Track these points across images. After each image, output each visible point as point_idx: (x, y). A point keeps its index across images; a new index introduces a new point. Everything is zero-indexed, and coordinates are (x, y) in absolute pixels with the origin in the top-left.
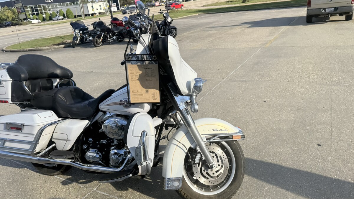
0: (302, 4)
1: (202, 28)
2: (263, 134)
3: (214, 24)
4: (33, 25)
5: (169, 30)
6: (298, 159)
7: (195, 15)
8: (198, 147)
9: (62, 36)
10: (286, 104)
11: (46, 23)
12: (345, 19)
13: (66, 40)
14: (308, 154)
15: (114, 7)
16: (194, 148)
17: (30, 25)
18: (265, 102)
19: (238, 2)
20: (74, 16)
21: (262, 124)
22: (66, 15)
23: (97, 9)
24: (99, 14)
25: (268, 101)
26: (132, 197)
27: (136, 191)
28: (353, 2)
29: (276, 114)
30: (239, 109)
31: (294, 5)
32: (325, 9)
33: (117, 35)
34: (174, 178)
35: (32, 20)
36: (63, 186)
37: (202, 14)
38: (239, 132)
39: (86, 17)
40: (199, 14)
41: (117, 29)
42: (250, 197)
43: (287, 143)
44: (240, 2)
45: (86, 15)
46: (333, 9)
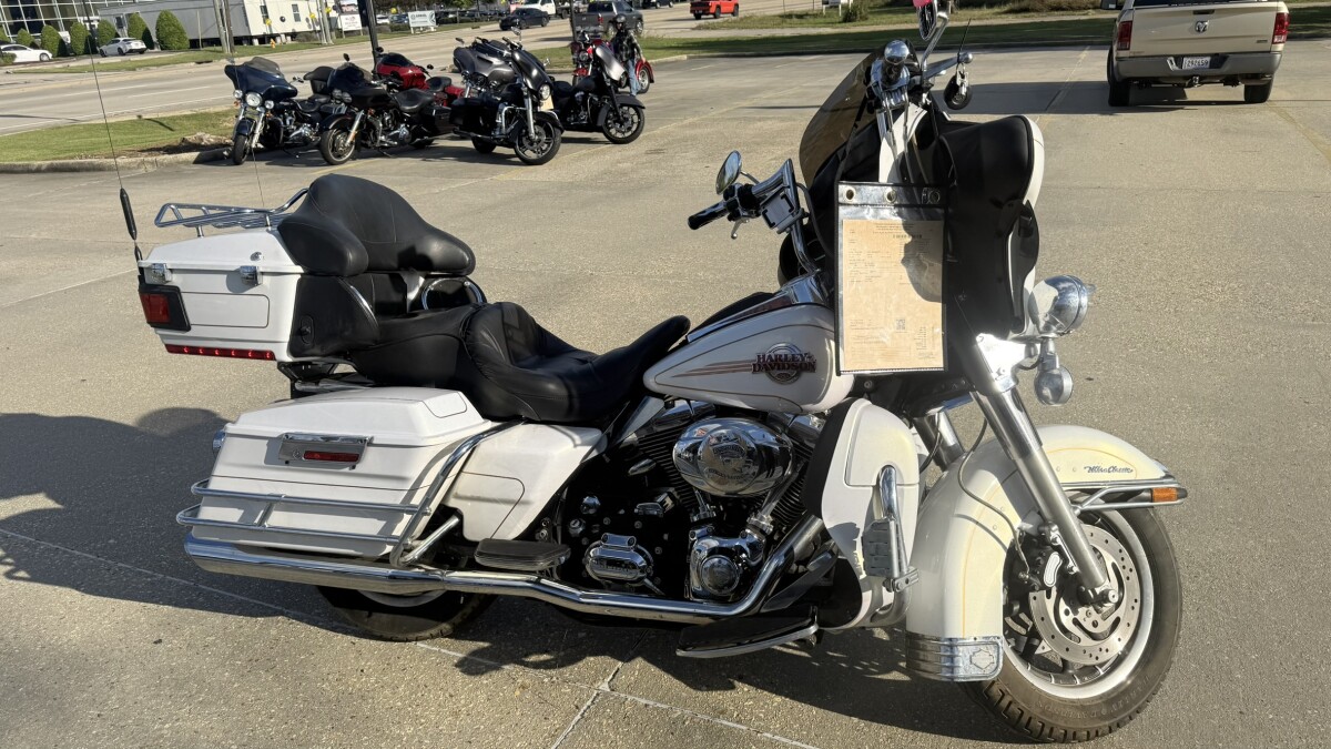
0: (1064, 39)
1: (725, 110)
3: (763, 96)
4: (21, 68)
5: (614, 110)
7: (676, 61)
8: (1055, 527)
9: (164, 118)
10: (1170, 388)
11: (74, 63)
12: (1243, 99)
13: (199, 134)
15: (351, 16)
17: (11, 69)
18: (1090, 379)
19: (828, 20)
20: (187, 43)
22: (158, 37)
23: (282, 20)
24: (289, 38)
25: (1102, 378)
27: (765, 693)
28: (1276, 40)
31: (1038, 40)
32: (1179, 59)
33: (410, 122)
34: (975, 639)
35: (15, 48)
36: (467, 678)
37: (700, 57)
39: (238, 47)
40: (690, 58)
41: (413, 99)
44: (833, 20)
45: (238, 41)
46: (1208, 59)
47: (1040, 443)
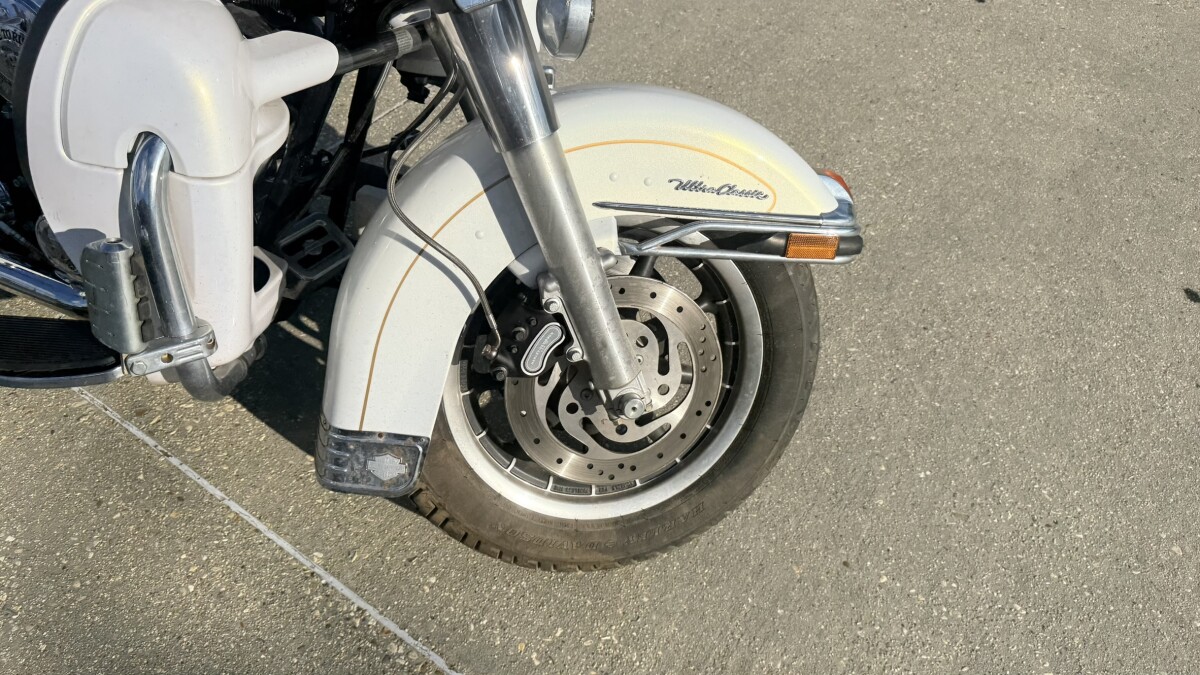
2: (935, 180)
6: (1075, 360)
8: (553, 285)
10: (1079, 33)
14: (1129, 336)
16: (528, 283)
21: (938, 122)
26: (191, 423)
29: (1018, 82)
30: (850, 21)
34: (380, 435)
38: (832, 216)
42: (785, 538)
43: (1040, 257)
47: (552, 125)
